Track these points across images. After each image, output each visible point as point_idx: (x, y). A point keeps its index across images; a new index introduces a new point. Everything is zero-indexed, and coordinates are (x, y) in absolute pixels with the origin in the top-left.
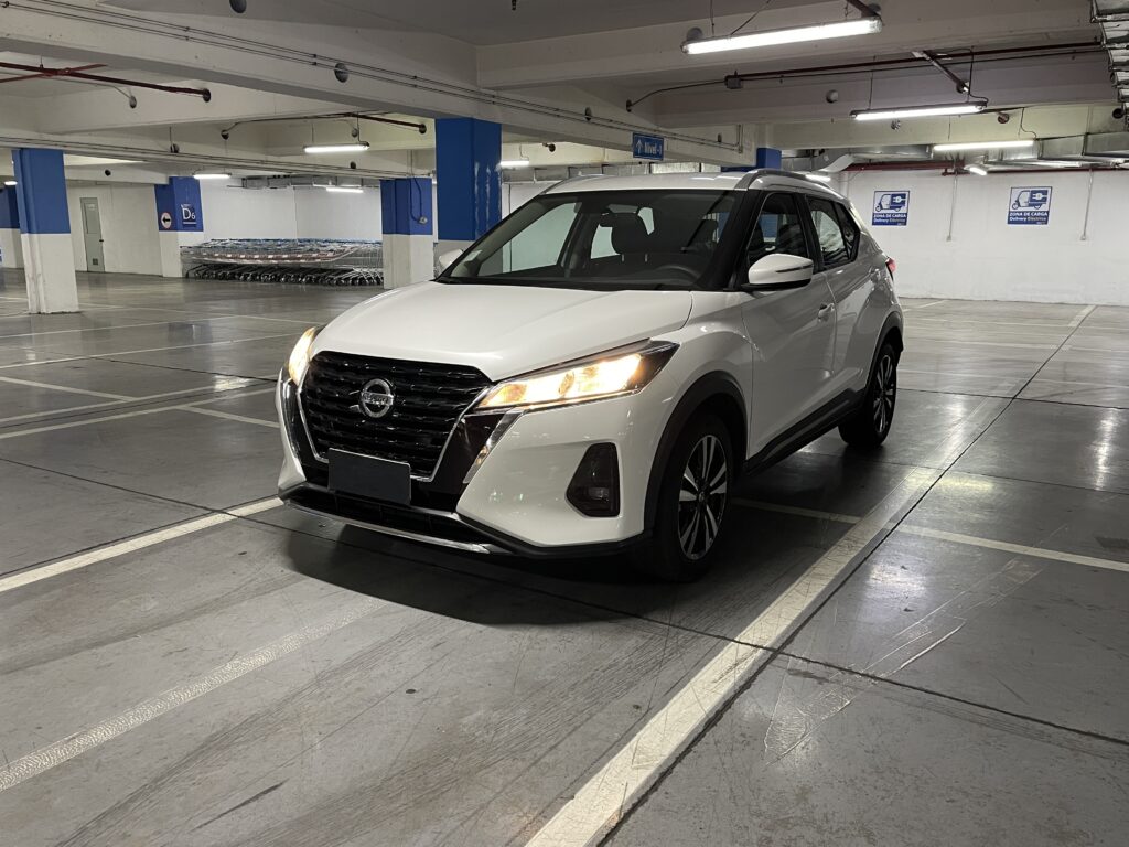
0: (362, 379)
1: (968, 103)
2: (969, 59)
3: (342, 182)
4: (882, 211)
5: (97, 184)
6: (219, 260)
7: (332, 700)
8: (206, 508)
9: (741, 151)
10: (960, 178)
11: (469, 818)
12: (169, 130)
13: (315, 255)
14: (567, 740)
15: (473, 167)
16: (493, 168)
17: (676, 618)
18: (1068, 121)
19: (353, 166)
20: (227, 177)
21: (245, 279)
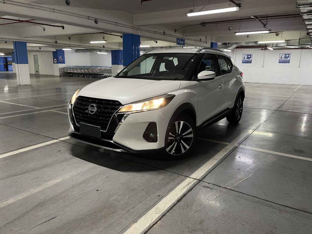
0: (89, 104)
1: (266, 30)
2: (266, 18)
3: (102, 51)
4: (245, 59)
5: (38, 51)
6: (69, 71)
7: (75, 193)
8: (52, 138)
9: (206, 43)
10: (266, 50)
11: (106, 228)
12: (55, 37)
13: (94, 70)
14: (138, 205)
15: (133, 47)
16: (138, 47)
17: (174, 170)
18: (295, 35)
19: (104, 47)
20: (71, 49)
21: (76, 76)
